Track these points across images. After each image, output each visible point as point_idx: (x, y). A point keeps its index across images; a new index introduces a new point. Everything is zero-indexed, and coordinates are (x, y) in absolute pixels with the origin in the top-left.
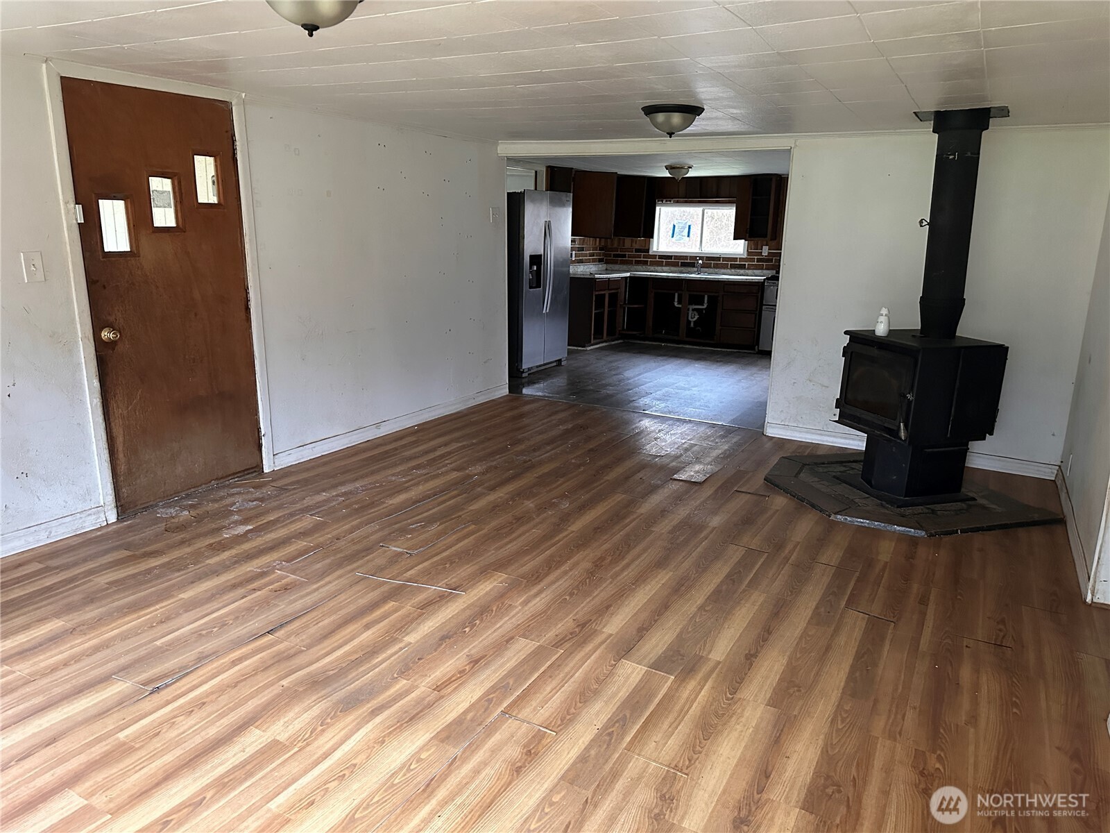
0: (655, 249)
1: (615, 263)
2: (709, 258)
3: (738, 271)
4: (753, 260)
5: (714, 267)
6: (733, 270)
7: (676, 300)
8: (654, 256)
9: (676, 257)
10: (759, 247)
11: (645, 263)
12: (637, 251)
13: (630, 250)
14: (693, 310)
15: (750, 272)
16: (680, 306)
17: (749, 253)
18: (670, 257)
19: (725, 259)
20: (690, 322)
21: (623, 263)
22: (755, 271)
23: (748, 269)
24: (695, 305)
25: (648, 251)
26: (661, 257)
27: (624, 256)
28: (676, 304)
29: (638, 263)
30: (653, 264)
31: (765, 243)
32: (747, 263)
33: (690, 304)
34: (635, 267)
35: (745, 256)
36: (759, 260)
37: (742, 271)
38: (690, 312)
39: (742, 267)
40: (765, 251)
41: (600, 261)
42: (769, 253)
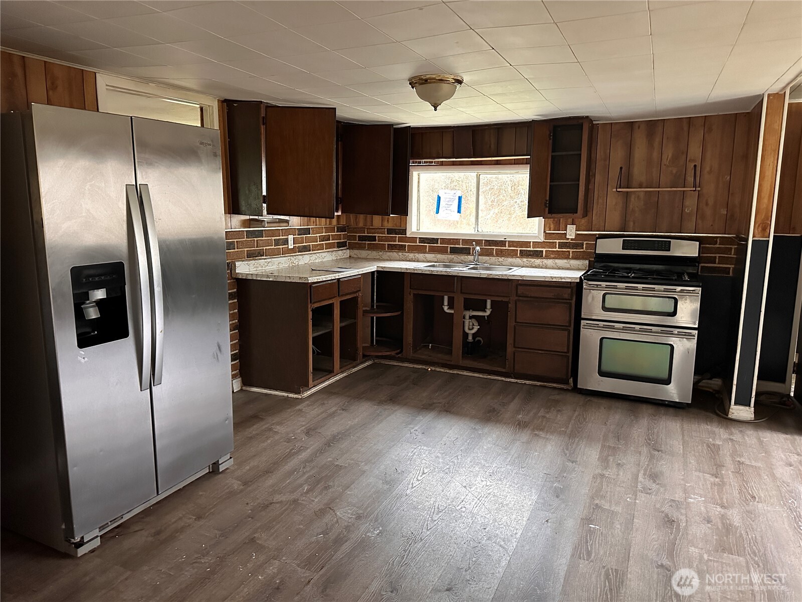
0: (414, 229)
1: (361, 247)
2: (489, 243)
3: (533, 260)
4: (553, 245)
5: (497, 255)
6: (525, 260)
7: (446, 303)
8: (413, 239)
9: (444, 241)
10: (562, 226)
11: (401, 248)
12: (390, 231)
13: (380, 230)
14: (471, 317)
15: (549, 262)
16: (453, 312)
17: (547, 235)
18: (435, 241)
19: (512, 244)
20: (467, 334)
21: (373, 248)
22: (557, 261)
23: (547, 257)
24: (474, 310)
25: (404, 232)
26: (423, 240)
27: (374, 239)
28: (446, 308)
29: (392, 248)
30: (413, 249)
31: (570, 220)
32: (544, 250)
33: (467, 308)
34: (388, 254)
35: (542, 239)
36: (562, 245)
37: (538, 261)
38: (467, 322)
39: (538, 255)
40: (571, 232)
41: (340, 245)
42: (577, 235)
